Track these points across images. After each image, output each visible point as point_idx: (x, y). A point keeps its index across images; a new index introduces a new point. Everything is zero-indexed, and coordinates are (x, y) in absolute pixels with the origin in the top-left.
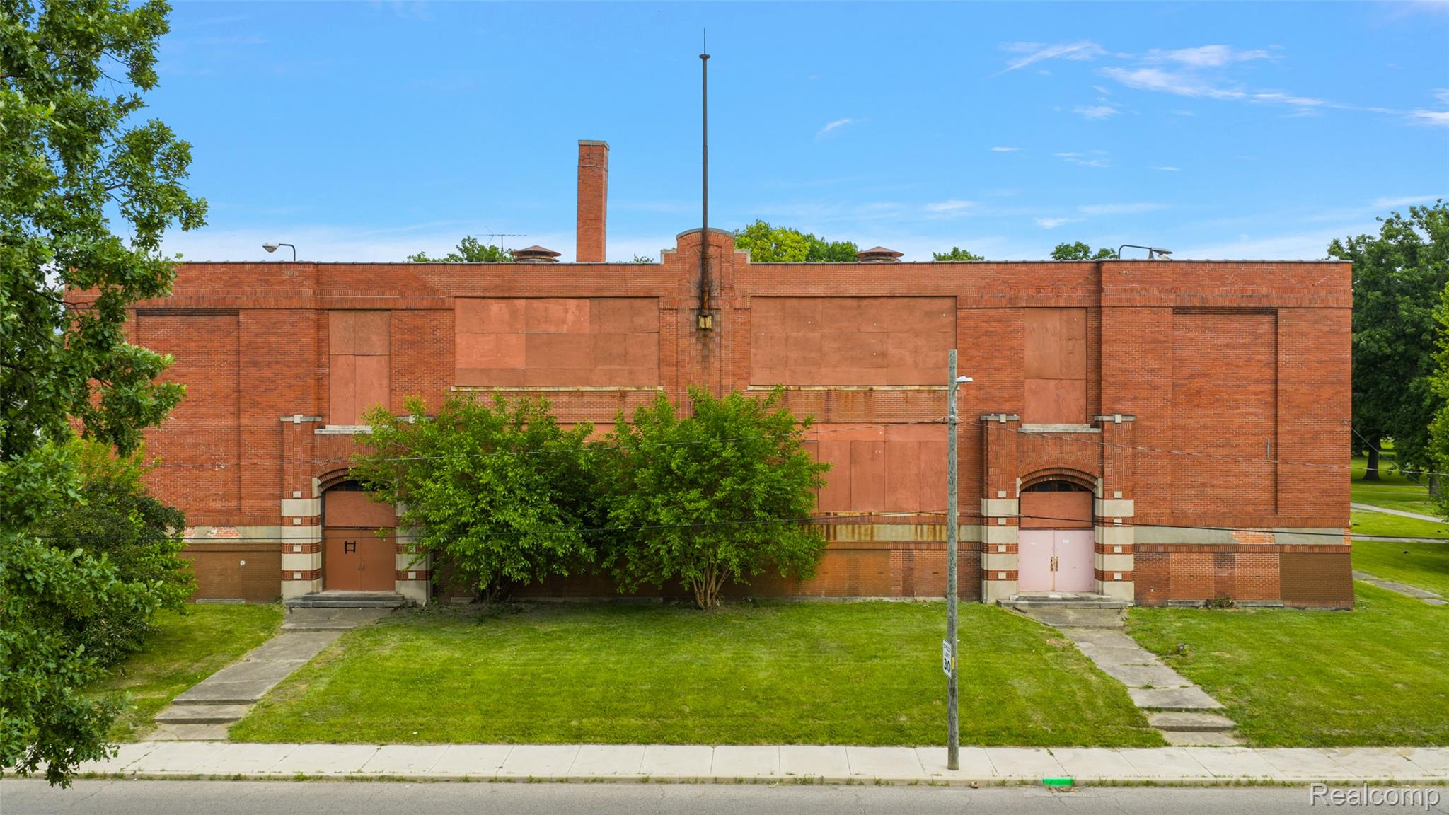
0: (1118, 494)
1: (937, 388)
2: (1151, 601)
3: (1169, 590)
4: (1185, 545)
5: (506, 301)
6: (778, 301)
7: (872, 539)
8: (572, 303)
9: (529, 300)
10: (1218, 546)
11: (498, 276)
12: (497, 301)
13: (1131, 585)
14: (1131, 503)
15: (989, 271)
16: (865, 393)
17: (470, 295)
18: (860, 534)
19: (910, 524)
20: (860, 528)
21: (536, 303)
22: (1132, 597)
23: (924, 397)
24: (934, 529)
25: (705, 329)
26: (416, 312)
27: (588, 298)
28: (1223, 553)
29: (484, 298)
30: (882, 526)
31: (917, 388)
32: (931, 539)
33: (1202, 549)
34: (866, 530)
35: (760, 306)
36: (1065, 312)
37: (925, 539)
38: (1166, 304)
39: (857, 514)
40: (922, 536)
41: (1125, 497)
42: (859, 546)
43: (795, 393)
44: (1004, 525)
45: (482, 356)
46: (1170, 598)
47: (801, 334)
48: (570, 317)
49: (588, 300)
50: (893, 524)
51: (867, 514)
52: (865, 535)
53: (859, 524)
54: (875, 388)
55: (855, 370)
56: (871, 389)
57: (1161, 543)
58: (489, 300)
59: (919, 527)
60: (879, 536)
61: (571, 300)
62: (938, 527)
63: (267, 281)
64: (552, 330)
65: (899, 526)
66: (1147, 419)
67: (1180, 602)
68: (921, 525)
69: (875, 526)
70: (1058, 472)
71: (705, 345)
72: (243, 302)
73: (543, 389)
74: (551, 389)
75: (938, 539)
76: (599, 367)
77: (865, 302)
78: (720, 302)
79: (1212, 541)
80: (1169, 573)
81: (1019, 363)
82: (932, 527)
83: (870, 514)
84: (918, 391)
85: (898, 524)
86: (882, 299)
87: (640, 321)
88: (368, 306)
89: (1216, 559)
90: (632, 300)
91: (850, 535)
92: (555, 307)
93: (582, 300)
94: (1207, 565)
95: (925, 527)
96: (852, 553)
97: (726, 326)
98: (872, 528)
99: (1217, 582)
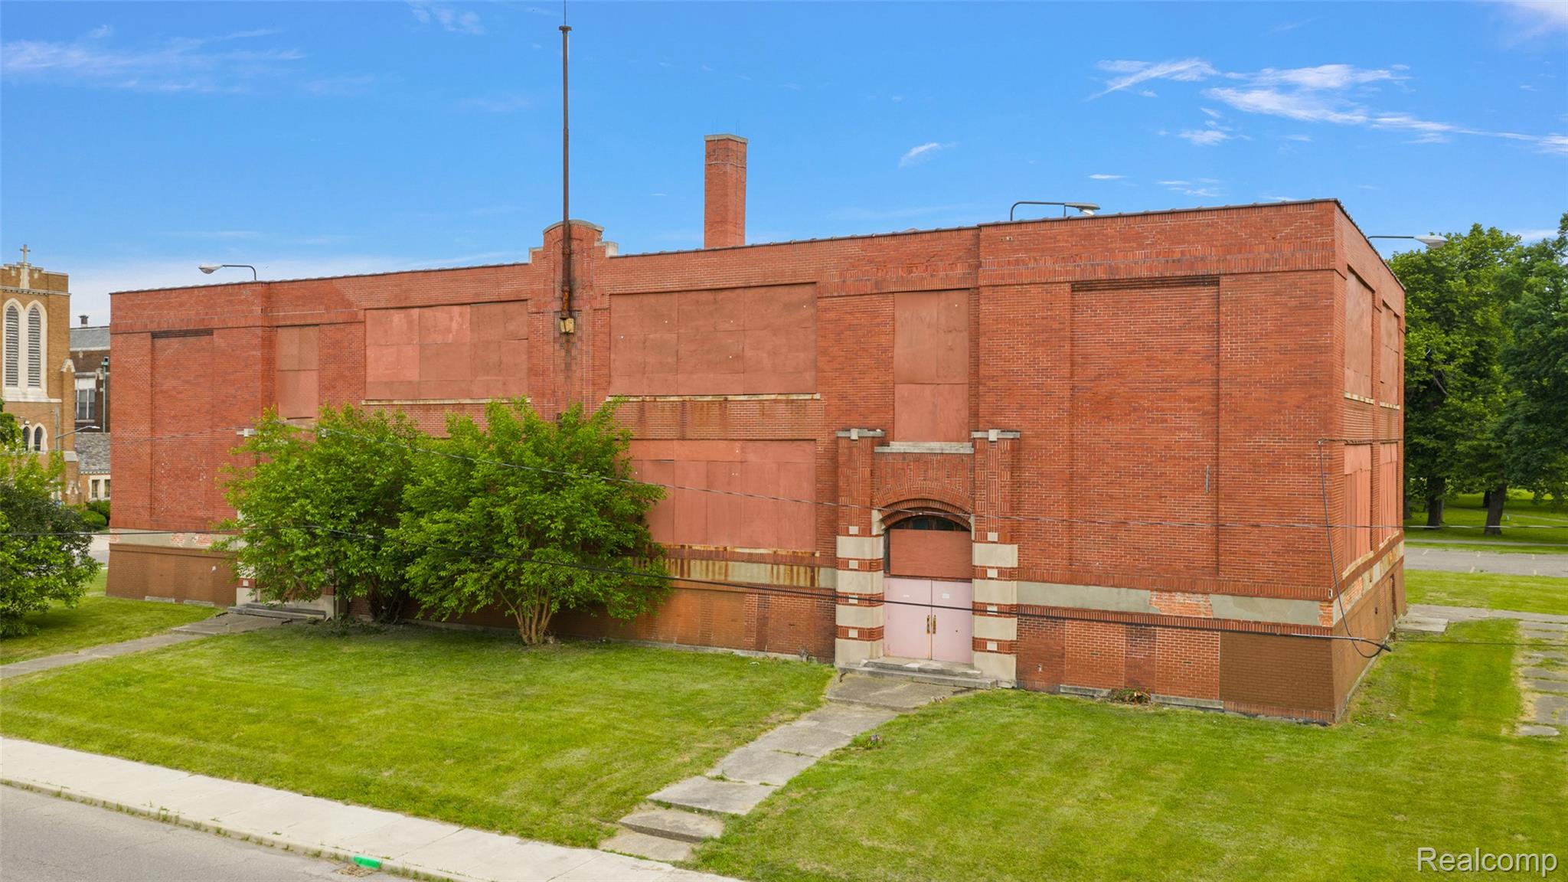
0: (993, 536)
1: (794, 397)
2: (1037, 684)
3: (1063, 672)
4: (1086, 611)
5: (403, 310)
6: (635, 298)
7: (726, 579)
8: (456, 309)
9: (422, 309)
10: (1131, 614)
11: (396, 286)
12: (399, 311)
13: (1011, 660)
14: (1013, 548)
15: (854, 249)
16: (720, 403)
17: (376, 307)
18: (714, 572)
19: (765, 563)
20: (714, 564)
21: (428, 312)
22: (1013, 676)
23: (783, 406)
24: (792, 570)
25: (567, 334)
26: (337, 326)
27: (469, 304)
28: (1139, 625)
29: (387, 308)
30: (738, 563)
31: (773, 397)
32: (787, 583)
33: (1110, 618)
34: (720, 568)
35: (621, 305)
36: (943, 295)
37: (781, 582)
38: (1062, 279)
39: (712, 548)
40: (778, 578)
41: (1002, 541)
42: (713, 587)
43: (651, 404)
44: (855, 570)
45: (386, 369)
46: (1063, 682)
47: (658, 335)
48: (454, 325)
49: (468, 306)
50: (748, 562)
51: (721, 549)
52: (720, 574)
53: (712, 560)
54: (730, 398)
55: (711, 376)
56: (726, 400)
57: (1054, 605)
58: (392, 311)
59: (775, 567)
60: (733, 576)
61: (455, 307)
62: (795, 568)
63: (231, 302)
64: (439, 339)
65: (755, 565)
66: (1037, 436)
67: (1076, 689)
68: (778, 564)
69: (730, 563)
70: (924, 505)
71: (568, 351)
72: (216, 323)
73: (432, 402)
74: (438, 402)
75: (795, 584)
76: (478, 378)
77: (721, 295)
78: (581, 302)
79: (1123, 607)
80: (1064, 648)
81: (887, 365)
82: (789, 567)
83: (725, 549)
84: (775, 401)
85: (754, 562)
86: (738, 291)
87: (512, 327)
88: (303, 322)
89: (1129, 634)
90: (505, 304)
91: (704, 572)
92: (441, 314)
93: (464, 307)
94: (1117, 640)
95: (782, 567)
96: (706, 594)
97: (587, 329)
98: (727, 566)
99: (1128, 666)
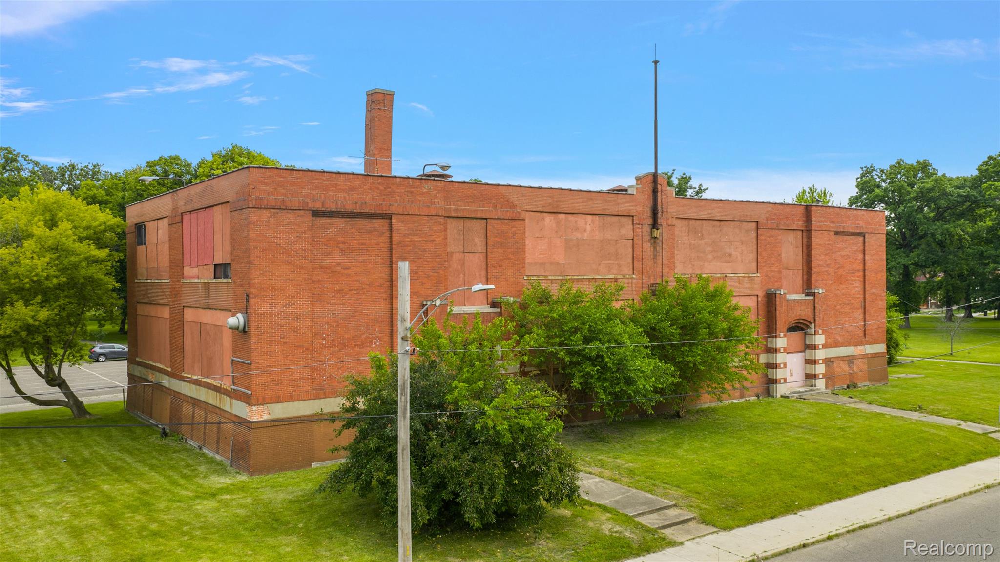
0: (820, 332)
1: (751, 275)
4: (839, 357)
5: (554, 215)
6: (687, 220)
8: (590, 217)
9: (567, 215)
10: (849, 356)
11: (550, 197)
12: (549, 214)
13: (824, 380)
14: (824, 336)
15: (770, 208)
16: (723, 277)
17: (535, 210)
21: (570, 217)
22: (825, 387)
23: (746, 279)
25: (656, 238)
26: (503, 221)
27: (597, 214)
28: (850, 360)
29: (542, 212)
31: (743, 275)
33: (844, 358)
35: (679, 223)
36: (795, 231)
38: (832, 229)
41: (822, 333)
43: (695, 278)
45: (541, 254)
46: (836, 386)
47: (696, 242)
48: (588, 228)
49: (597, 216)
54: (728, 275)
55: (718, 264)
56: (726, 276)
57: (832, 356)
58: (545, 214)
61: (589, 216)
63: (411, 192)
64: (579, 236)
70: (797, 321)
71: (655, 248)
72: (394, 209)
73: (576, 277)
74: (579, 277)
76: (603, 262)
77: (723, 223)
78: (662, 221)
79: (846, 354)
80: (835, 373)
81: (780, 260)
84: (744, 277)
86: (729, 222)
87: (623, 231)
88: (473, 216)
89: (848, 363)
90: (620, 217)
92: (581, 220)
93: (594, 216)
94: (846, 367)
97: (665, 236)
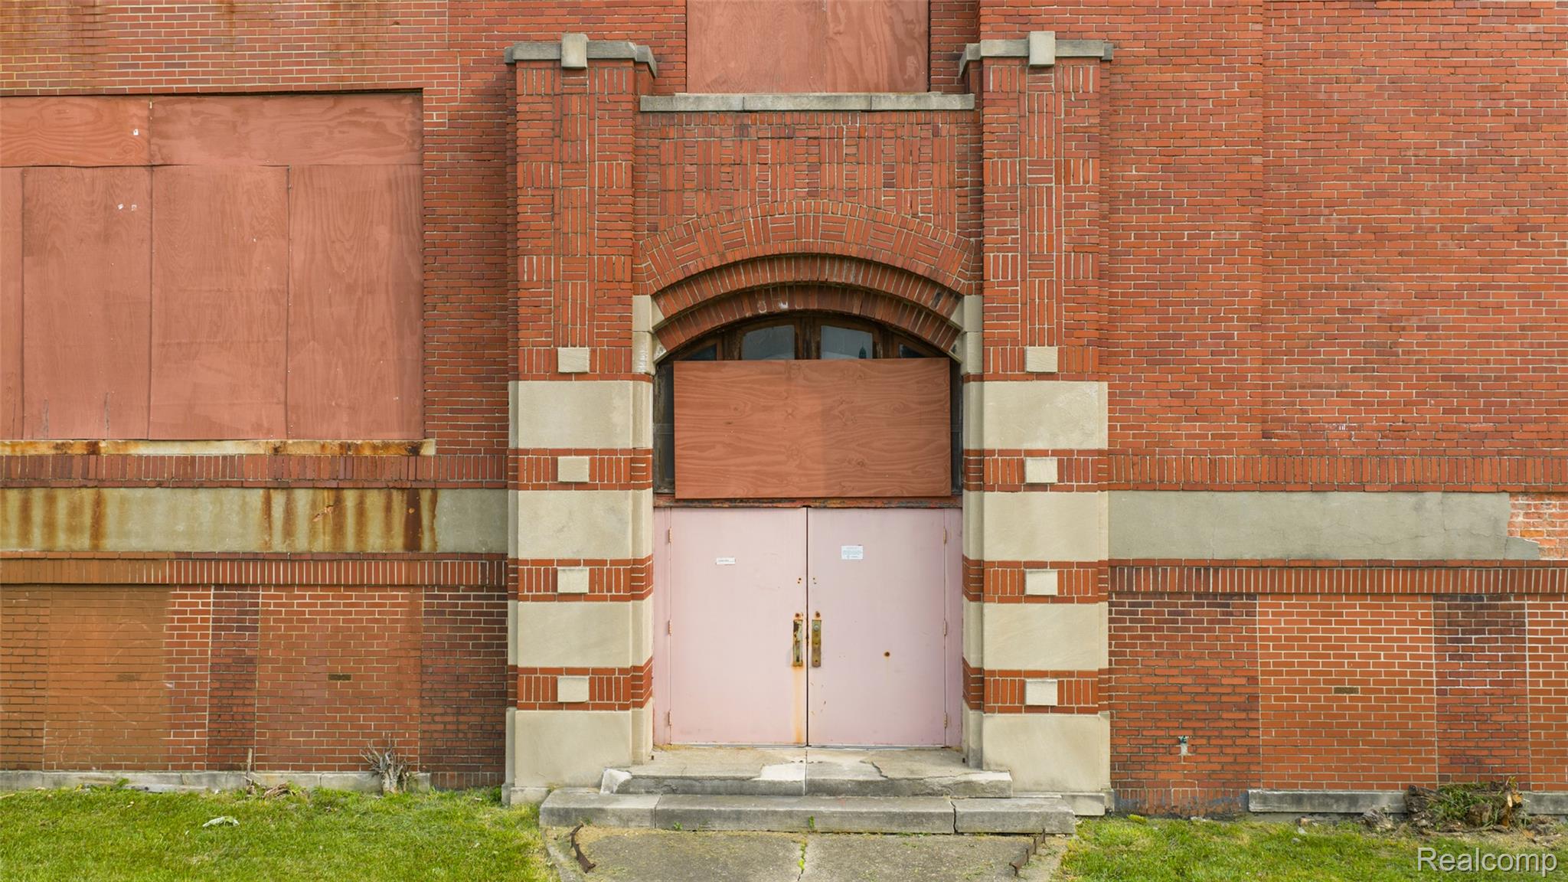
0: (1042, 357)
2: (1178, 795)
3: (1252, 750)
7: (95, 547)
10: (1456, 568)
13: (1097, 727)
18: (50, 526)
19: (242, 486)
20: (51, 501)
22: (1102, 778)
24: (338, 503)
28: (1474, 599)
30: (139, 493)
32: (323, 544)
33: (1389, 582)
34: (75, 511)
37: (301, 544)
39: (44, 449)
40: (289, 532)
41: (1069, 371)
42: (47, 574)
44: (580, 486)
50: (178, 486)
51: (78, 450)
52: (72, 530)
53: (44, 485)
57: (1221, 555)
59: (279, 499)
60: (125, 534)
62: (350, 498)
65: (203, 495)
67: (1298, 800)
68: (288, 488)
69: (111, 495)
75: (350, 545)
79: (1432, 548)
80: (1253, 680)
82: (326, 496)
83: (93, 448)
85: (201, 486)
89: (1446, 625)
91: (14, 528)
94: (1408, 645)
95: (303, 498)
96: (24, 597)
98: (98, 503)
99: (1448, 717)
